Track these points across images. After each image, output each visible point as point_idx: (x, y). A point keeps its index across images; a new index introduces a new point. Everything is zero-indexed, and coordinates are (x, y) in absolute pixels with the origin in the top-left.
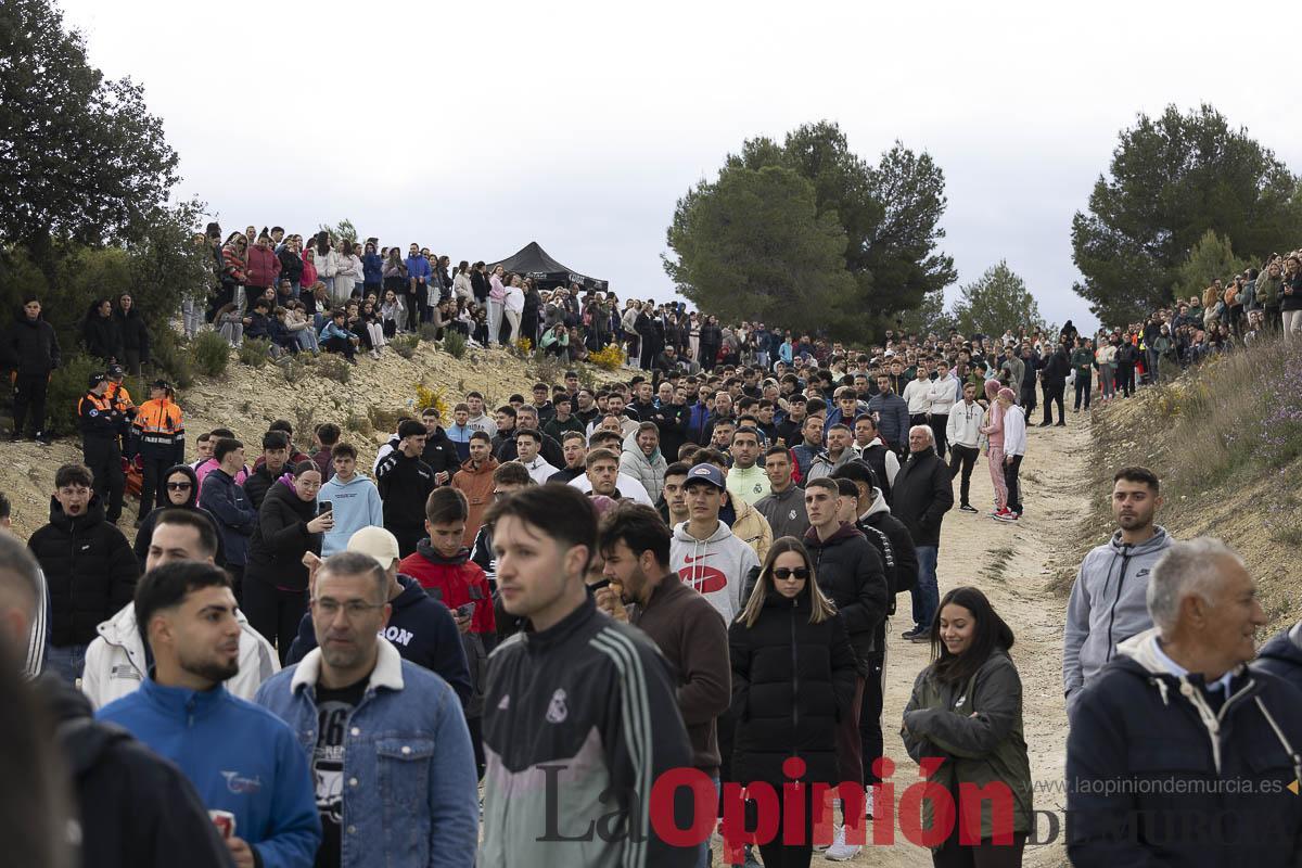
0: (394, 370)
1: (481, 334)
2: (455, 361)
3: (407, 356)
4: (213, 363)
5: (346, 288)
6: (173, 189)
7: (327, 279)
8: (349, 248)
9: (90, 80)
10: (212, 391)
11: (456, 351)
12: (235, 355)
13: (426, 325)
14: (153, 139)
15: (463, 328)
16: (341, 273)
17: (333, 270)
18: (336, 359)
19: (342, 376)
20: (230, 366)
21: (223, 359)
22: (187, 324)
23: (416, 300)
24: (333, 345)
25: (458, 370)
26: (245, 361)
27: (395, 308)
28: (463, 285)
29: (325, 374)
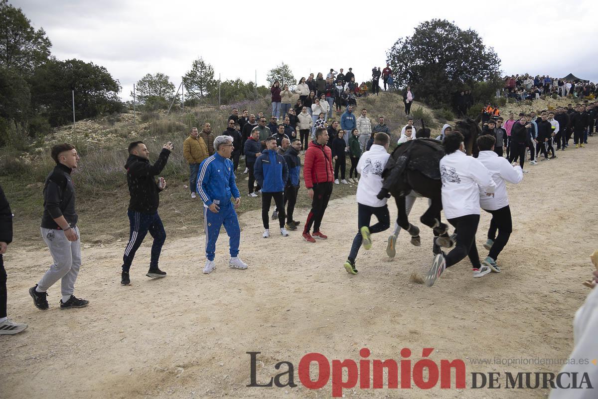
0: (541, 102)
1: (560, 94)
2: (554, 100)
3: (544, 100)
4: (503, 103)
5: (530, 87)
6: (499, 67)
7: (527, 85)
8: (531, 78)
9: (482, 48)
10: (503, 109)
11: (555, 98)
12: (507, 102)
13: (548, 93)
14: (495, 57)
15: (557, 93)
16: (529, 83)
17: (527, 83)
18: (528, 101)
19: (530, 104)
20: (506, 104)
21: (505, 103)
22: (498, 96)
23: (546, 89)
24: (528, 98)
25: (555, 102)
26: (509, 102)
27: (541, 90)
28: (556, 84)
29: (527, 104)
